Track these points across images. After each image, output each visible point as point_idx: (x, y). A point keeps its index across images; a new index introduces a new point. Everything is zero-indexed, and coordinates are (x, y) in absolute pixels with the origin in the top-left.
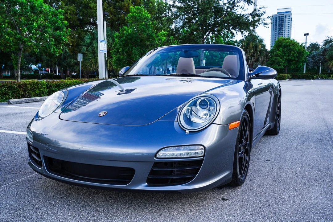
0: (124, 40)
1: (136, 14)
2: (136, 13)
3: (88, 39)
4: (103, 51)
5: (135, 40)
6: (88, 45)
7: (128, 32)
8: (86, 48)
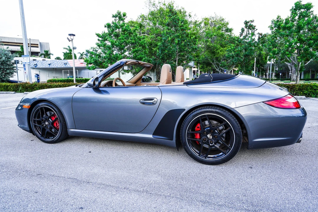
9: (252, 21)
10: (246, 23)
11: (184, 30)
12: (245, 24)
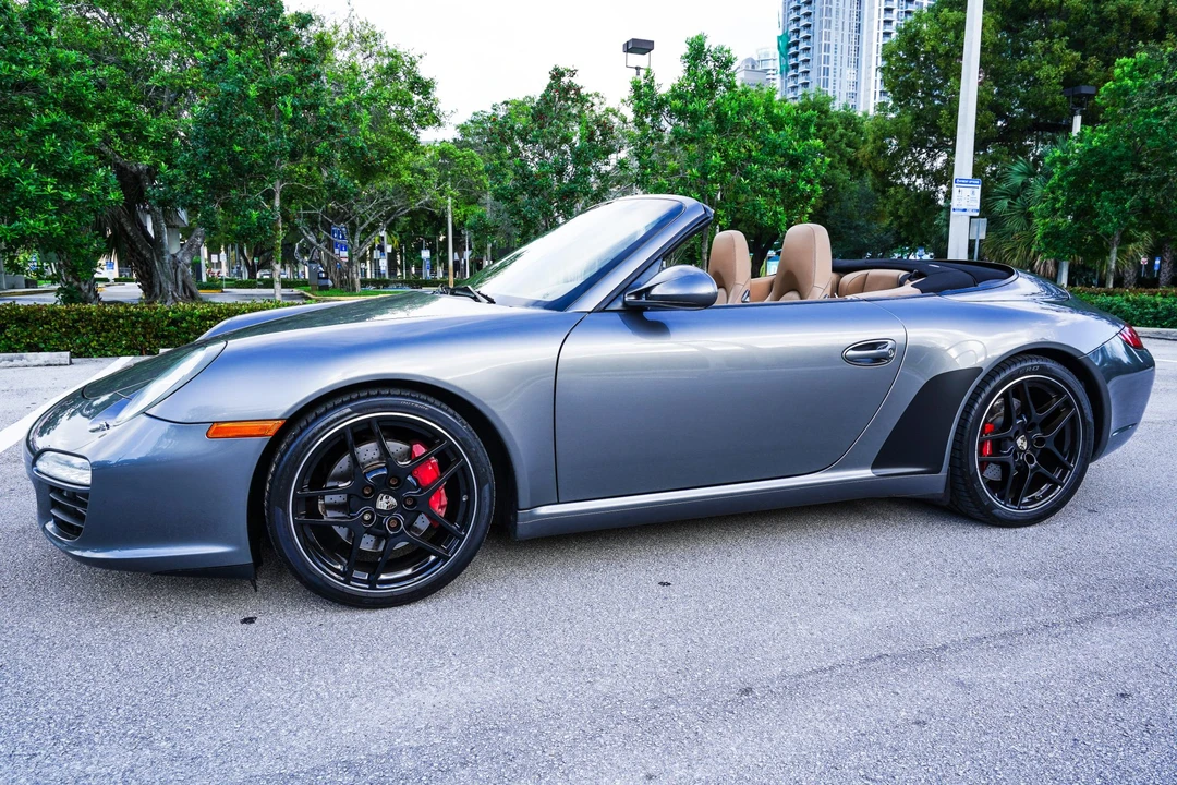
0: (1073, 169)
1: (1130, 82)
2: (1131, 78)
3: (1020, 174)
4: (965, 210)
5: (1114, 168)
6: (1014, 193)
7: (1090, 143)
8: (1009, 203)
9: (573, 73)
10: (557, 75)
11: (310, 62)
12: (553, 77)
